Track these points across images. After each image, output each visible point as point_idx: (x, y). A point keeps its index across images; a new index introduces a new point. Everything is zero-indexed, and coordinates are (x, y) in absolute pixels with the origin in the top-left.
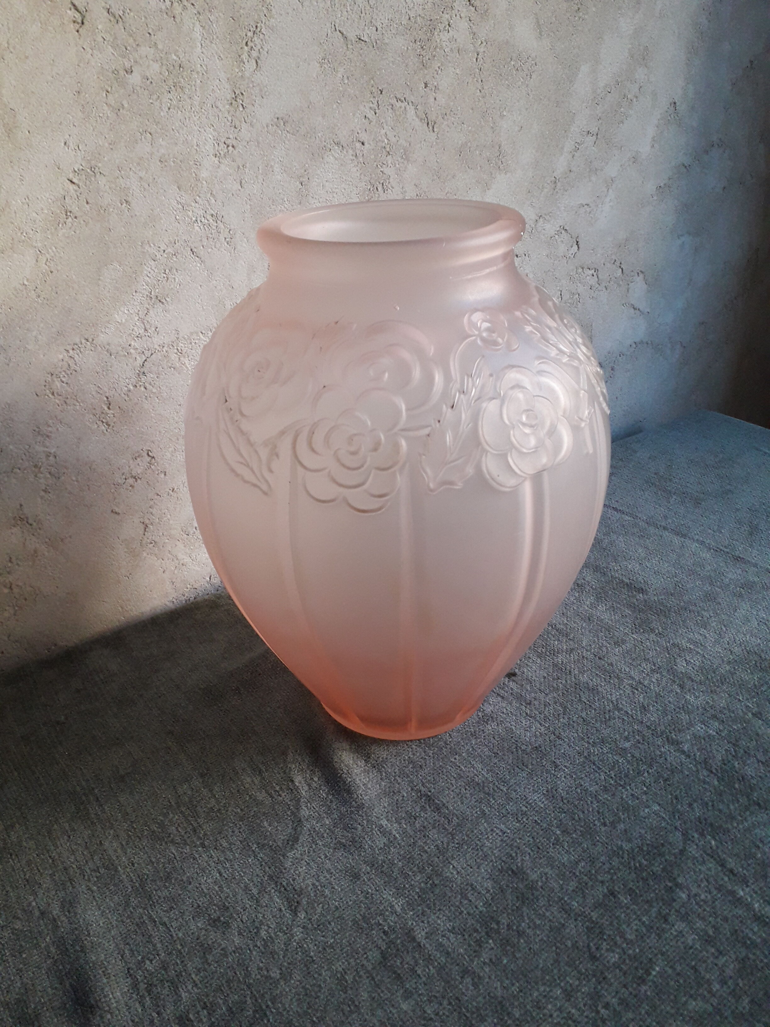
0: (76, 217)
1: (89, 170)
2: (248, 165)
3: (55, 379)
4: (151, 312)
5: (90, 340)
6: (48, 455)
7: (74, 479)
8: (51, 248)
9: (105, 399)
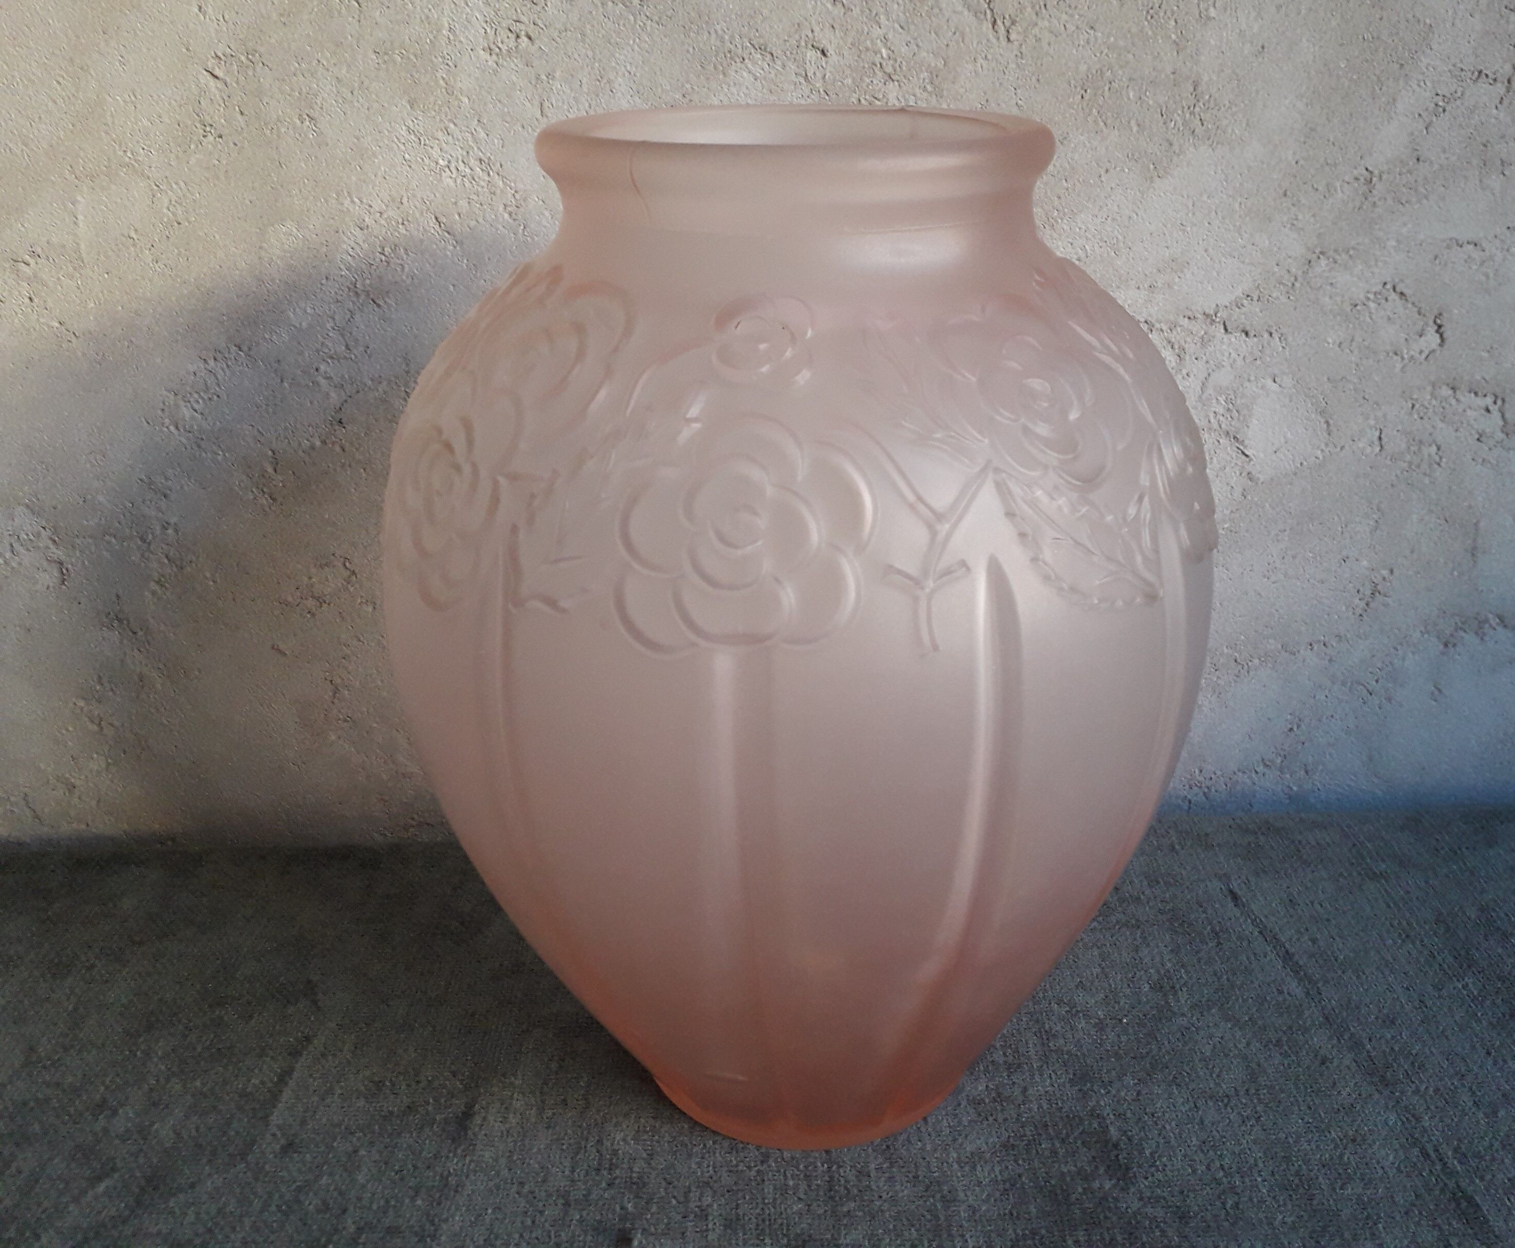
0: (220, 137)
1: (243, 58)
2: (558, 74)
3: (182, 403)
4: (357, 317)
5: (245, 348)
6: (165, 526)
7: (208, 575)
8: (176, 183)
9: (270, 453)
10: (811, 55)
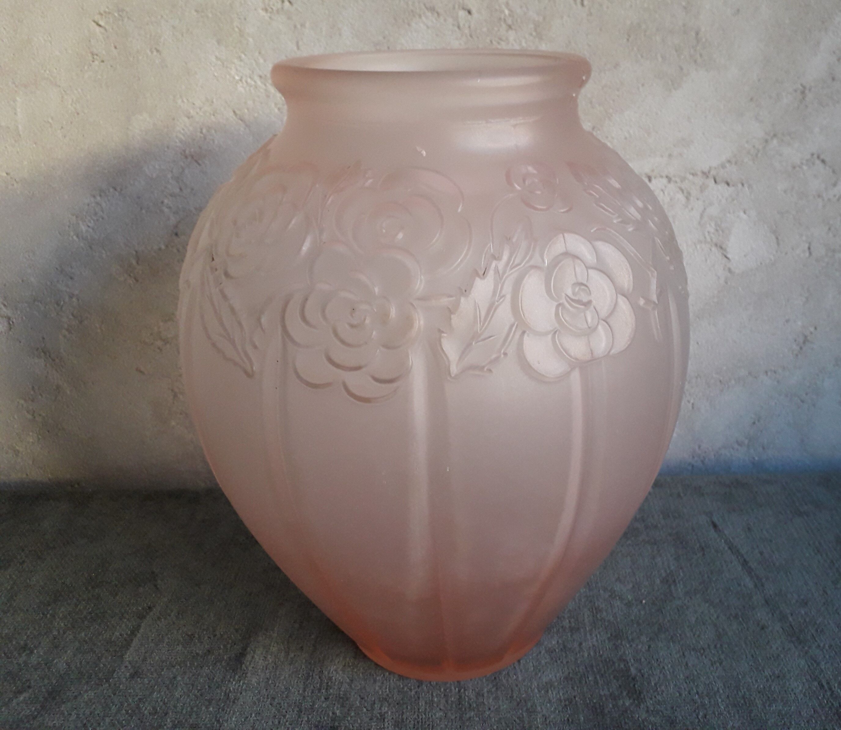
0: (103, 61)
1: (116, 15)
2: (307, 25)
3: (81, 222)
4: (186, 171)
5: (119, 189)
6: (71, 296)
7: (97, 325)
8: (76, 90)
9: (134, 253)
10: (462, 14)
